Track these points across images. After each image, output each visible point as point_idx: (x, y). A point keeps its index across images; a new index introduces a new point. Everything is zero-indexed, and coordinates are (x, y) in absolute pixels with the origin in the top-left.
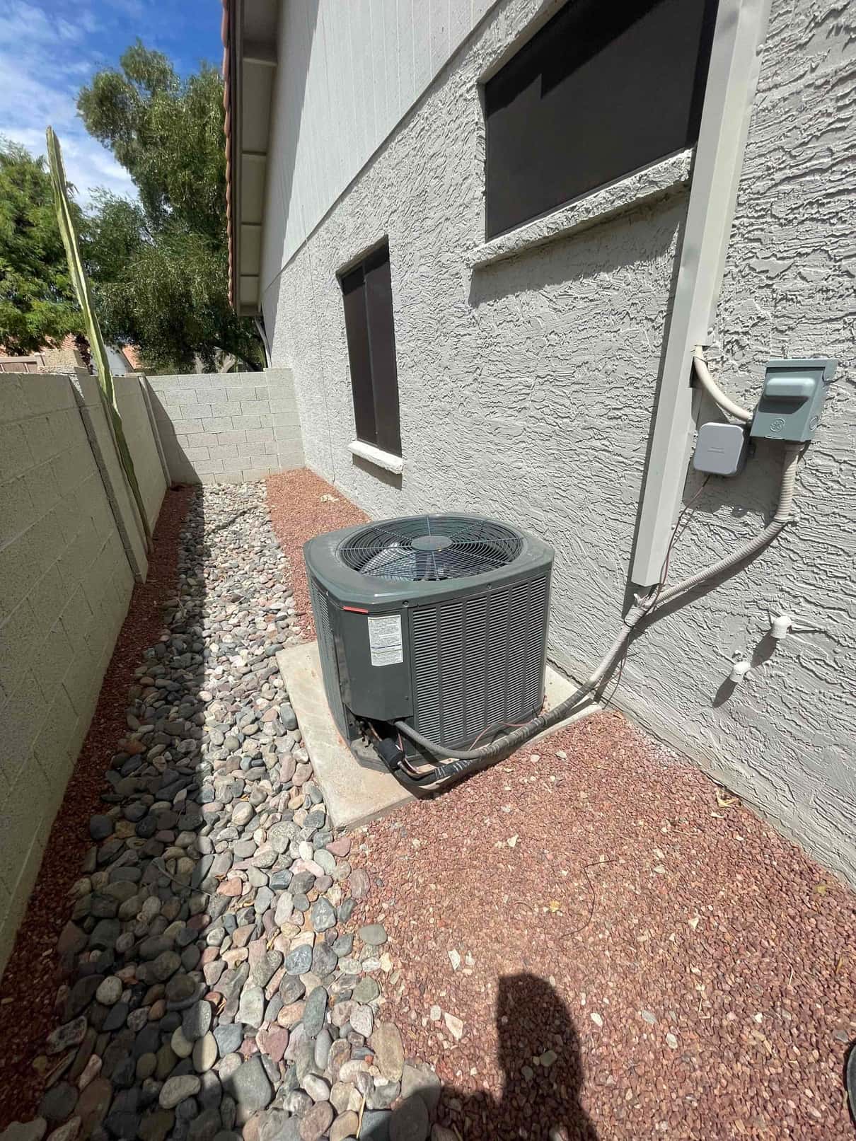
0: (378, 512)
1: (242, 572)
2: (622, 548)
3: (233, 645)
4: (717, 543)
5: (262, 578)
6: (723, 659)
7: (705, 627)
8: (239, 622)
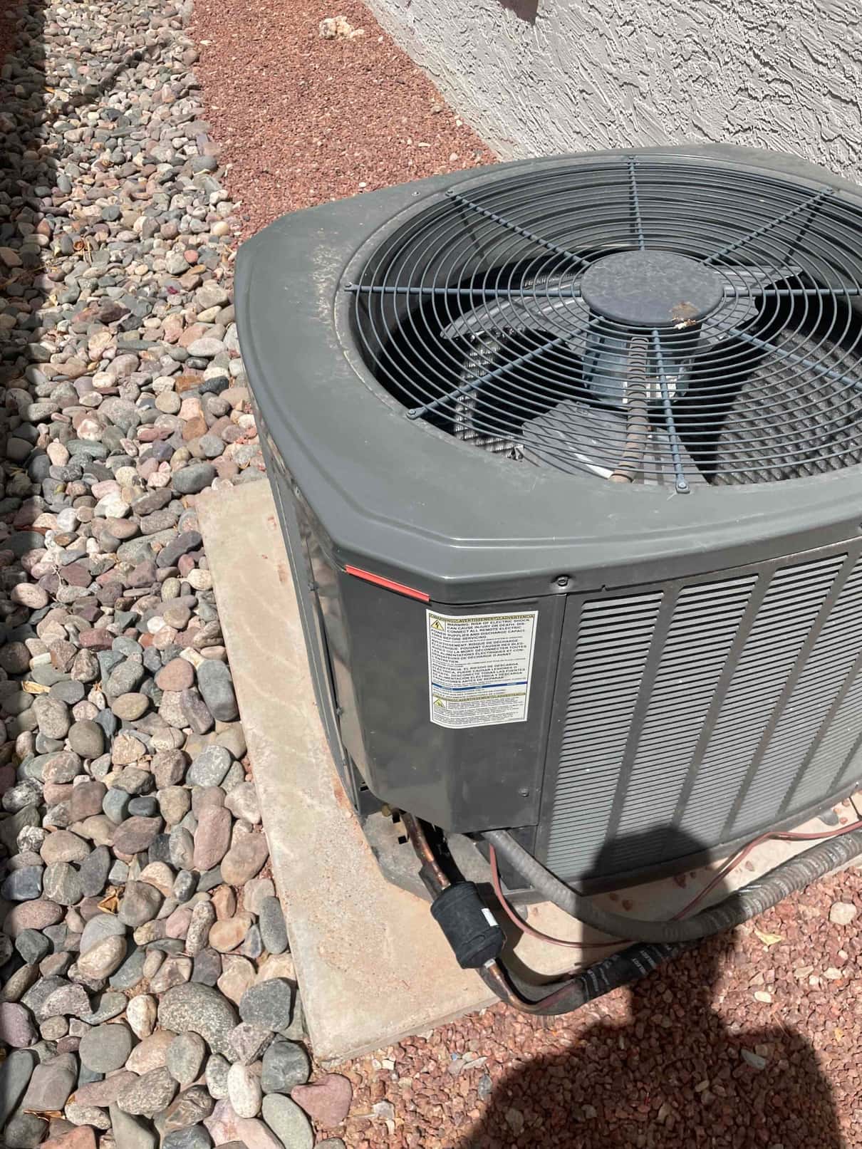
0: (461, 79)
1: (125, 235)
3: (99, 451)
5: (172, 260)
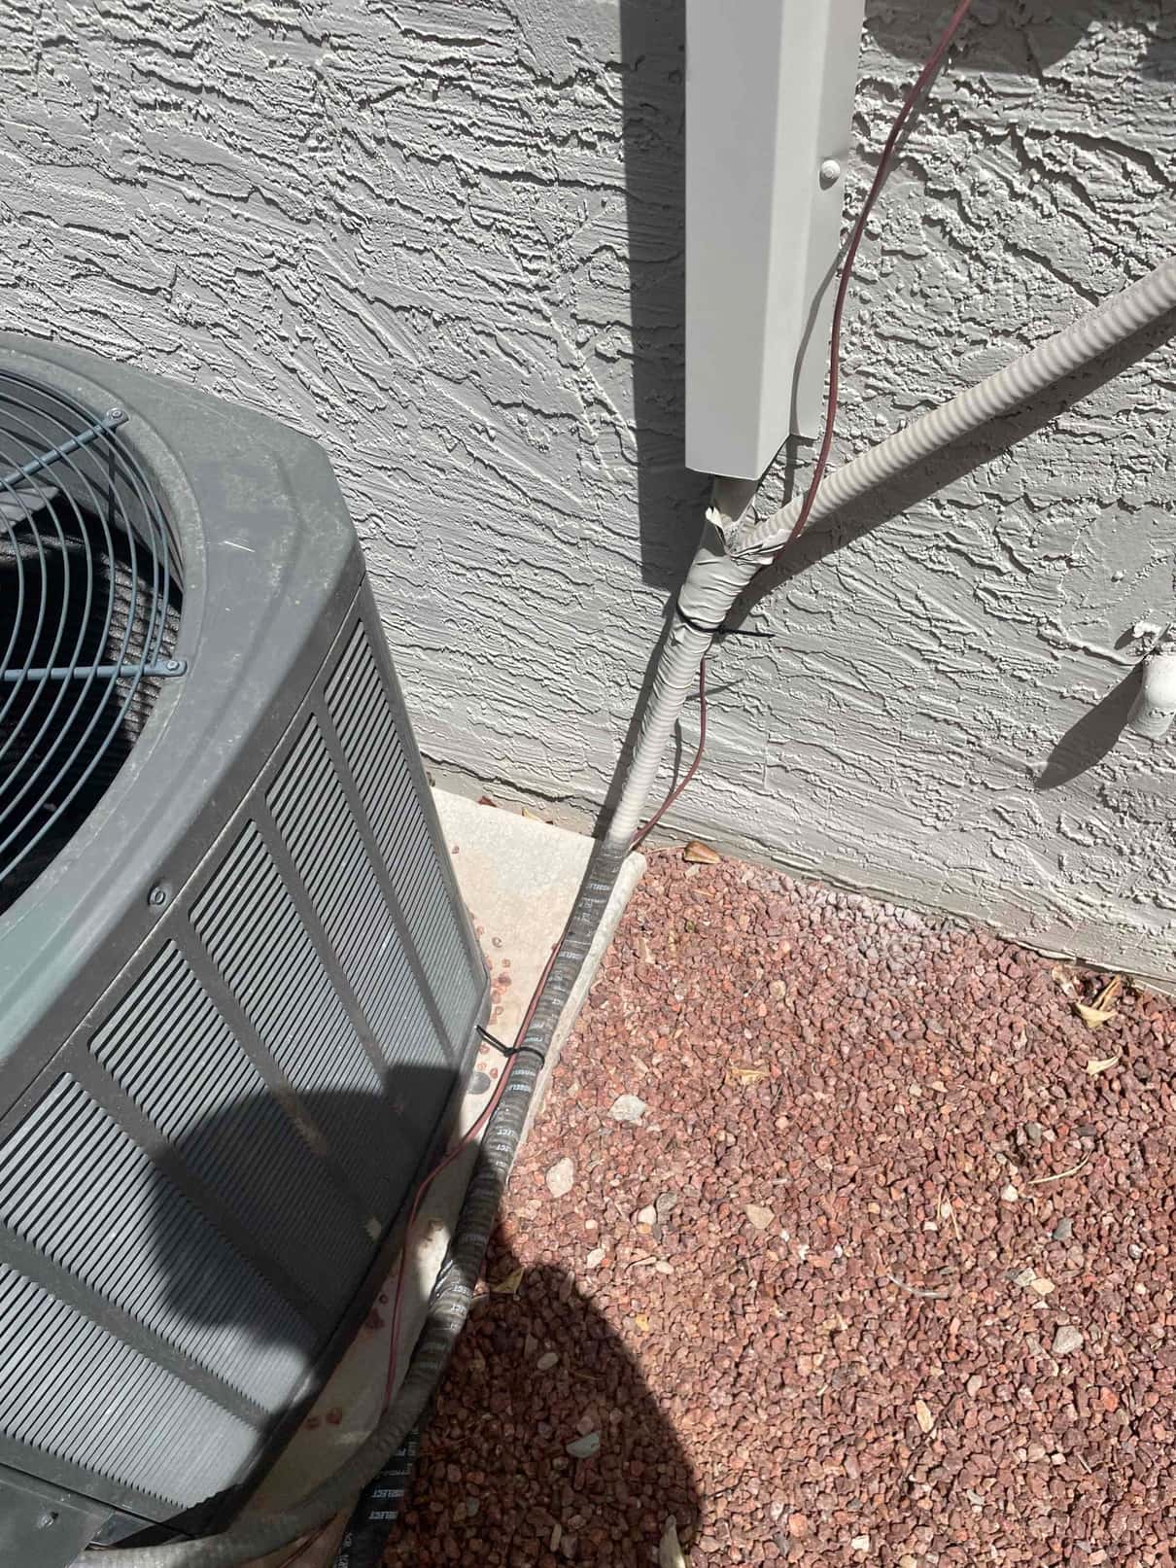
2: (582, 309)
4: (1063, 226)
6: (1079, 656)
7: (1006, 565)
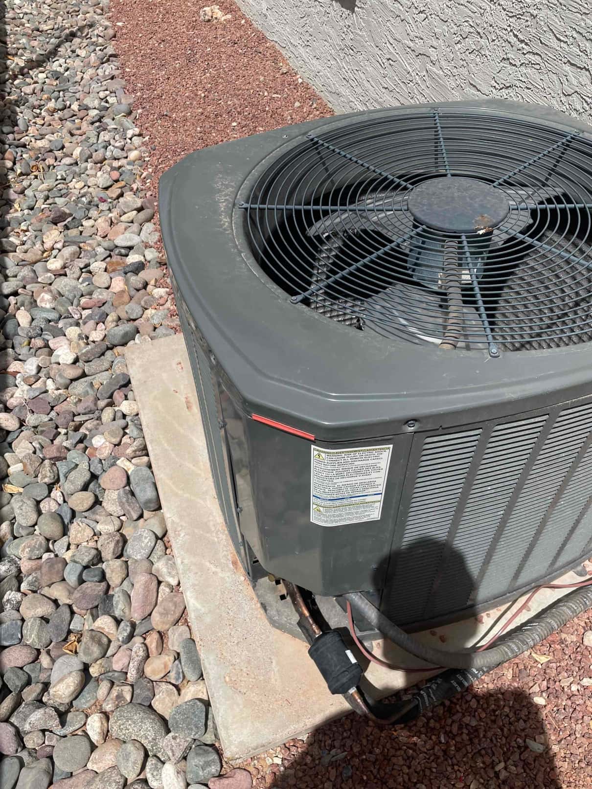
0: (302, 50)
1: (67, 161)
3: (53, 316)
5: (102, 178)
8: (64, 267)
